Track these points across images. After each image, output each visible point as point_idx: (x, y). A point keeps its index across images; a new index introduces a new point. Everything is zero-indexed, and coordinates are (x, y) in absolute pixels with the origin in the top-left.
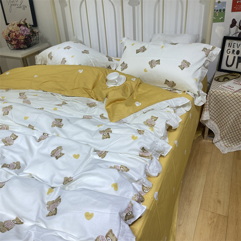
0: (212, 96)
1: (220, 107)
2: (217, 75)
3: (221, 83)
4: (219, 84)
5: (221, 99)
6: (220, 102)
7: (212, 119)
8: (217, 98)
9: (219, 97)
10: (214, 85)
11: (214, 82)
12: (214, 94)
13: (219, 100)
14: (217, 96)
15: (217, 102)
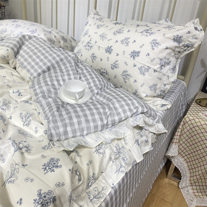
0: (187, 125)
1: (196, 143)
2: (200, 97)
3: (203, 109)
4: (200, 109)
5: (199, 132)
6: (198, 136)
7: (182, 155)
8: (193, 129)
9: (196, 129)
10: (193, 109)
11: (194, 106)
12: (191, 123)
13: (196, 133)
14: (194, 127)
15: (193, 134)
